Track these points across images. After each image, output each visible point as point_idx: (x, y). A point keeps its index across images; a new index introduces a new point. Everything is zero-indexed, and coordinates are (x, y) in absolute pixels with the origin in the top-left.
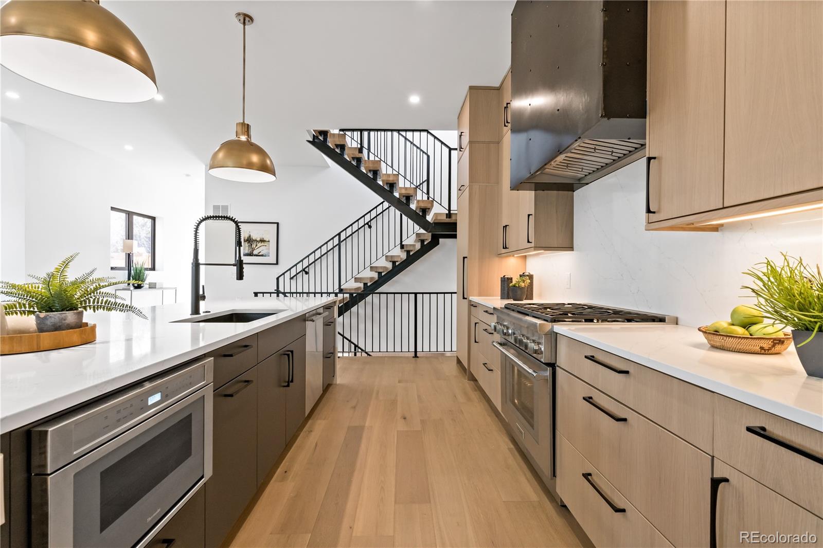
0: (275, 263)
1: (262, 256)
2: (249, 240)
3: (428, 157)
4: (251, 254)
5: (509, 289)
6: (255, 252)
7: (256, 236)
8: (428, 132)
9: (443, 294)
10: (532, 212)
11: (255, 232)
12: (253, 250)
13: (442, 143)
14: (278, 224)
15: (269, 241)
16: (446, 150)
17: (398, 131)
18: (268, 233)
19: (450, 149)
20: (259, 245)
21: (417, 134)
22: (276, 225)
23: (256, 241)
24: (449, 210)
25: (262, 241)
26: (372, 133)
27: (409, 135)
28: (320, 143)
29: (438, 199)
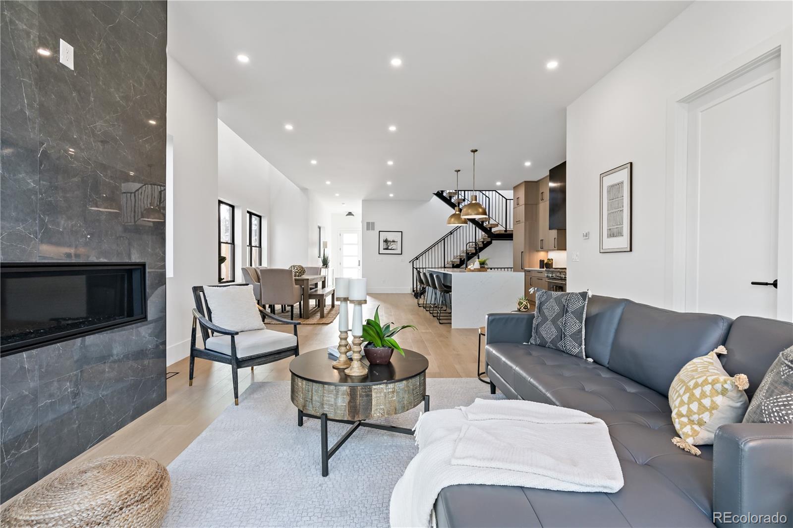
0: (400, 253)
1: (393, 249)
2: (386, 241)
3: (489, 199)
4: (387, 249)
5: (542, 264)
6: (389, 248)
7: (390, 239)
8: (496, 192)
10: (556, 237)
11: (390, 237)
12: (388, 246)
13: (503, 196)
14: (402, 232)
15: (397, 242)
16: (504, 200)
17: (480, 191)
18: (396, 237)
19: (506, 200)
20: (392, 243)
21: (487, 192)
23: (390, 241)
24: (506, 228)
25: (394, 241)
26: (466, 192)
27: (484, 192)
28: (440, 195)
29: (500, 223)
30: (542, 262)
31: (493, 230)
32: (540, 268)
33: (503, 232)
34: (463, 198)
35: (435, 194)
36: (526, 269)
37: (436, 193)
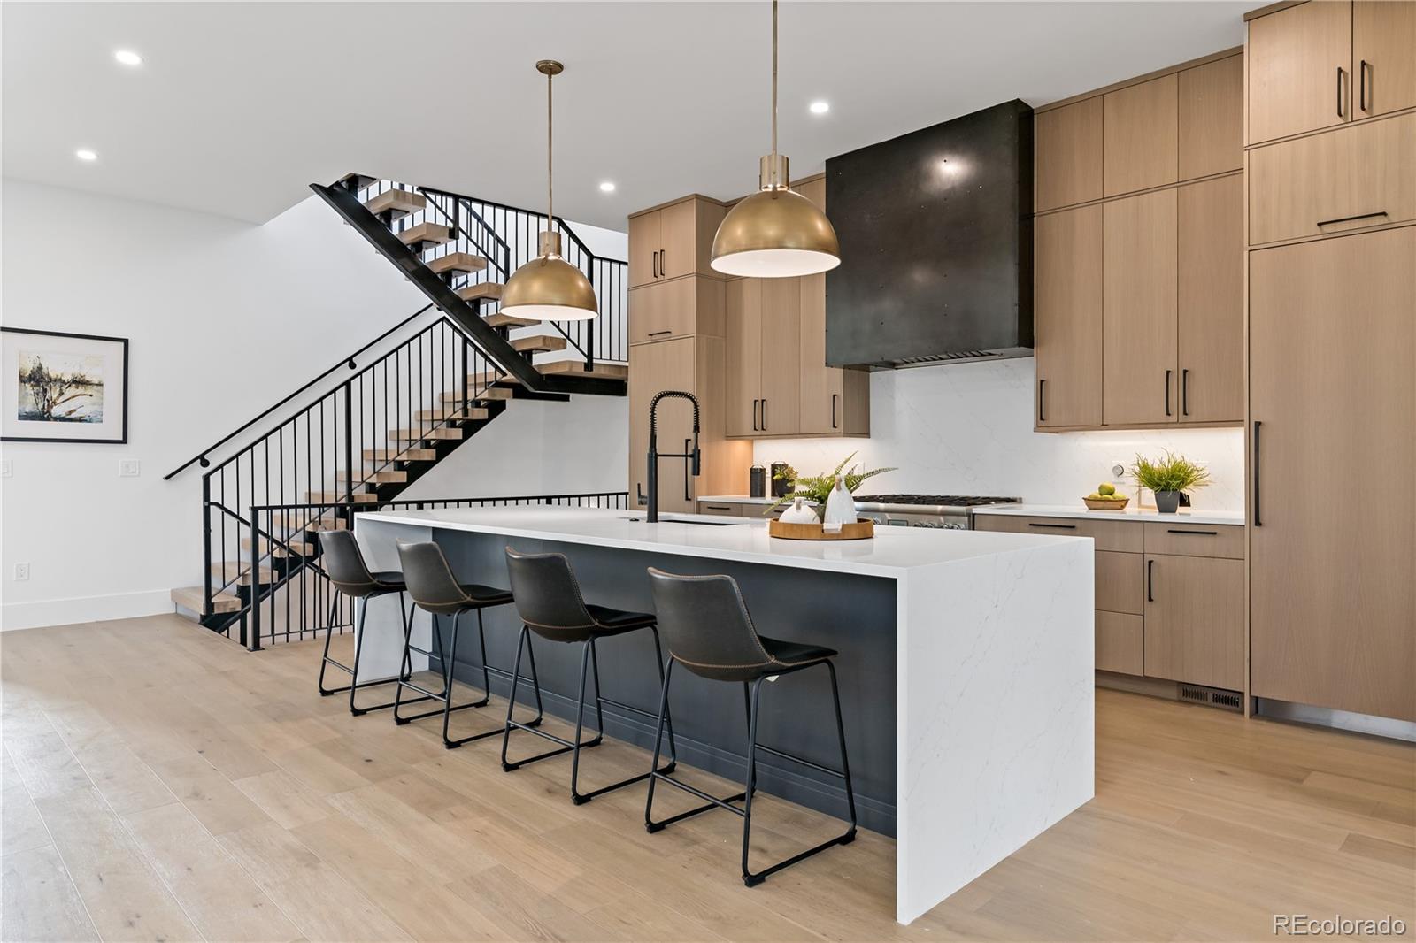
0: (121, 438)
1: (80, 420)
2: (38, 379)
3: (507, 250)
4: (42, 416)
6: (57, 410)
7: (57, 369)
8: (562, 223)
9: (577, 499)
10: (840, 392)
11: (60, 360)
12: (51, 403)
13: (580, 246)
14: (126, 342)
15: (100, 385)
16: (585, 256)
18: (102, 364)
19: (591, 257)
20: (70, 392)
22: (122, 344)
23: (59, 381)
24: (590, 355)
25: (80, 383)
28: (342, 195)
29: (574, 337)
30: (757, 475)
31: (538, 360)
32: (752, 496)
33: (580, 371)
34: (450, 225)
35: (317, 188)
36: (700, 498)
37: (327, 184)
